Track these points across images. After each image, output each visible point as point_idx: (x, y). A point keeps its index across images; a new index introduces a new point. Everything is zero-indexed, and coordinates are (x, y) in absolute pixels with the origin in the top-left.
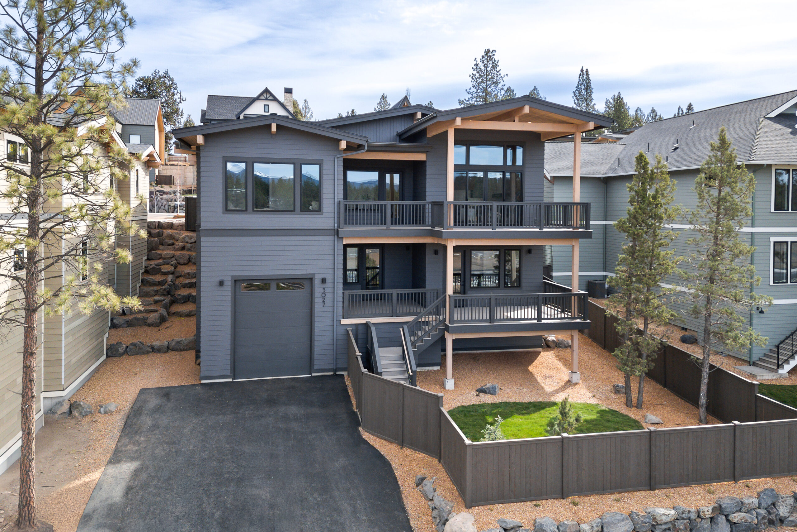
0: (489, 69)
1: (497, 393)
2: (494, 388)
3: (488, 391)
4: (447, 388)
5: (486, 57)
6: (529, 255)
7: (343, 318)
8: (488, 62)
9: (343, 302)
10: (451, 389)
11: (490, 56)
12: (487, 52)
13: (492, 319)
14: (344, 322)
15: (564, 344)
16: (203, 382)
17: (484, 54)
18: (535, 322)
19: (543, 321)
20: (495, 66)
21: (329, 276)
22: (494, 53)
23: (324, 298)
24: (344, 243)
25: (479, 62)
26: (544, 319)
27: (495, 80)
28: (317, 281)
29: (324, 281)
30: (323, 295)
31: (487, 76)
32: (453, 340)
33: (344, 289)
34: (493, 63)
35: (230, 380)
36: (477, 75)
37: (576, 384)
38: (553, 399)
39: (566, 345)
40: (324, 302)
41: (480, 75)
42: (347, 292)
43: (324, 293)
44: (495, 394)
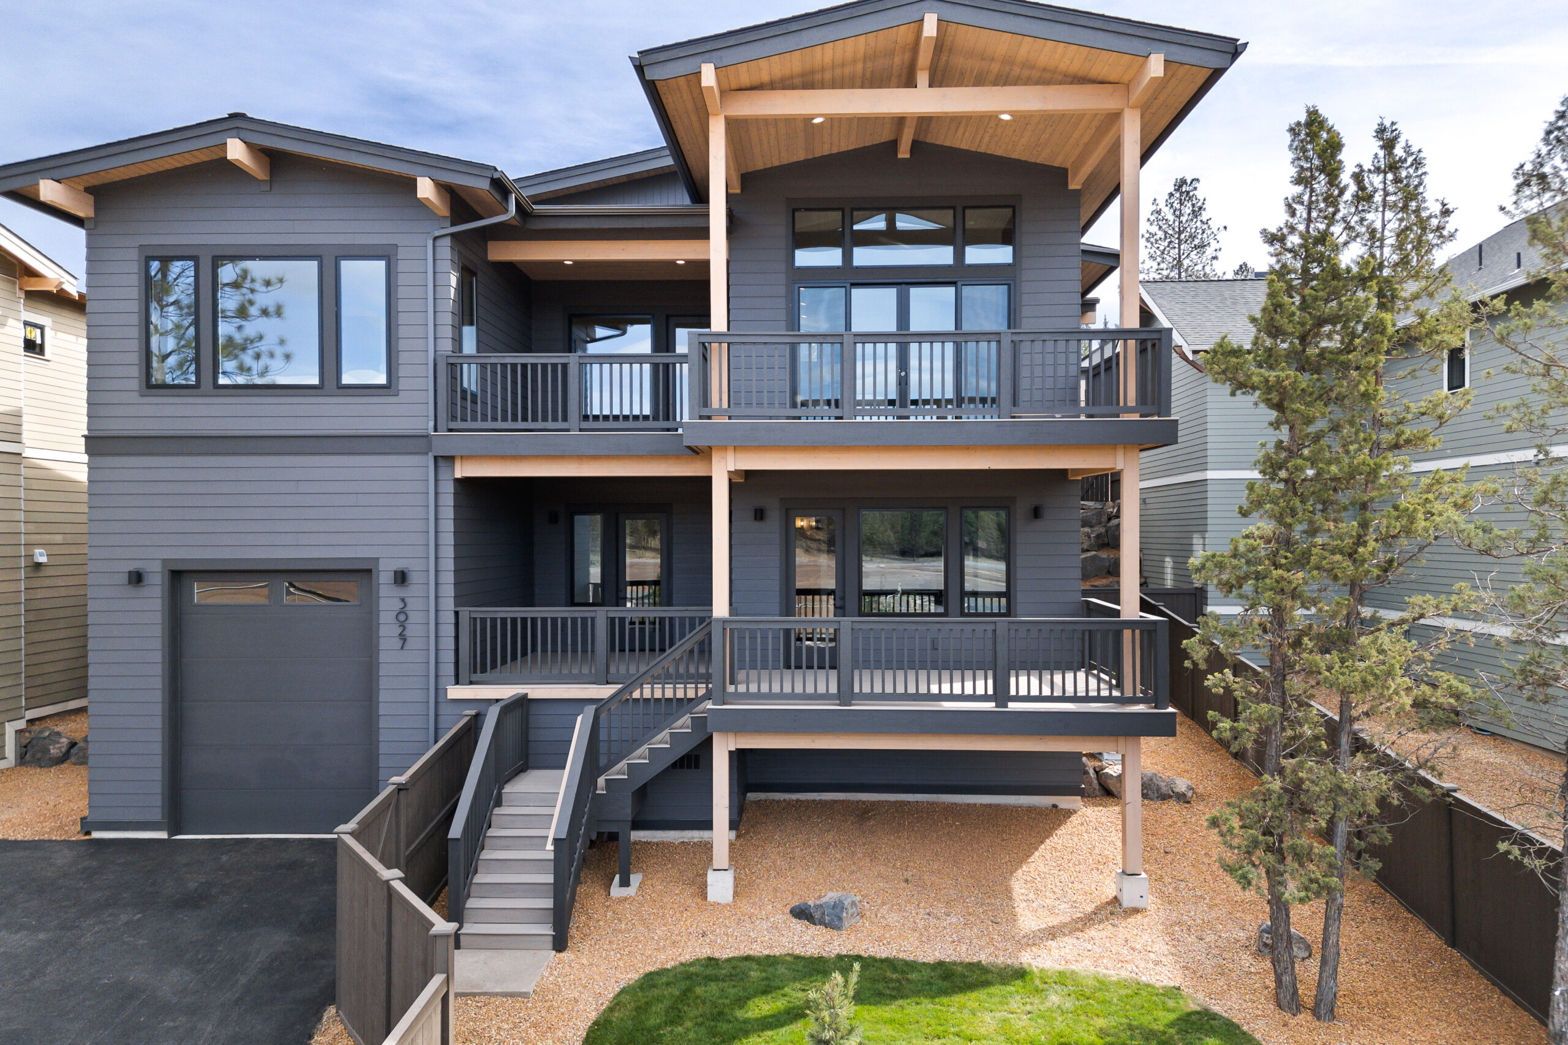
0: (1184, 219)
1: (846, 924)
2: (838, 907)
3: (817, 915)
4: (711, 897)
5: (1178, 195)
6: (1038, 524)
7: (457, 683)
8: (1181, 204)
9: (457, 638)
10: (722, 901)
11: (1188, 193)
12: (1181, 184)
13: (845, 694)
14: (456, 692)
15: (1159, 789)
16: (96, 835)
17: (1171, 189)
18: (990, 706)
19: (1013, 706)
20: (1196, 212)
21: (413, 566)
22: (1195, 184)
23: (403, 625)
24: (458, 475)
25: (1162, 205)
26: (1018, 698)
27: (1196, 242)
28: (385, 578)
29: (401, 578)
30: (402, 618)
31: (1180, 233)
32: (730, 752)
33: (456, 606)
34: (1193, 205)
35: (163, 835)
36: (1160, 234)
37: (1136, 911)
38: (1026, 958)
39: (1164, 790)
40: (403, 637)
41: (1166, 233)
42: (465, 612)
43: (402, 611)
44: (838, 928)
